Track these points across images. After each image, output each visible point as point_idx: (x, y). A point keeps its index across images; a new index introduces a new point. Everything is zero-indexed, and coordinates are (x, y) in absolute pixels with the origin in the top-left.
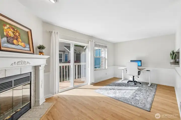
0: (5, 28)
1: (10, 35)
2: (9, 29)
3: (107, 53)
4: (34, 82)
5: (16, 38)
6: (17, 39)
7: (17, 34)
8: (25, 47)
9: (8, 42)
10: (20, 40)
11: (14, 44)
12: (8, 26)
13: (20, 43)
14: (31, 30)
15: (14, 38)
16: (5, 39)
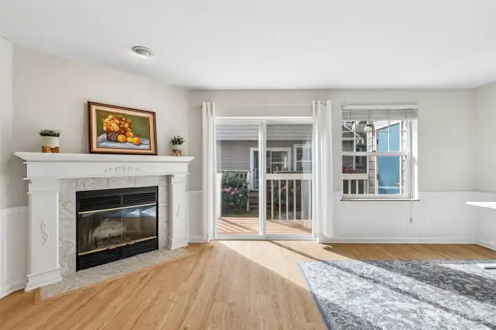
0: (107, 120)
1: (112, 130)
2: (112, 121)
3: (417, 138)
4: (165, 205)
5: (123, 132)
6: (124, 134)
7: (126, 125)
8: (140, 144)
9: (109, 140)
10: (131, 134)
11: (118, 142)
12: (111, 117)
13: (129, 139)
14: (154, 114)
15: (119, 133)
16: (104, 136)
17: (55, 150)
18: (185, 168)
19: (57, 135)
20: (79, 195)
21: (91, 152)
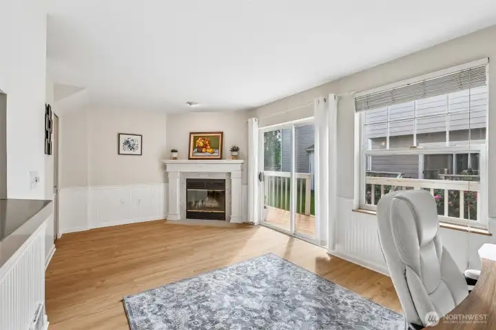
0: (198, 141)
1: (200, 146)
2: (200, 141)
5: (205, 146)
6: (206, 148)
7: (207, 142)
8: (213, 153)
9: (198, 152)
10: (209, 147)
11: (203, 152)
12: (200, 139)
13: (208, 150)
14: (222, 133)
15: (203, 147)
16: (196, 150)
17: (175, 158)
18: (239, 167)
19: (176, 152)
20: (188, 180)
21: (189, 159)
